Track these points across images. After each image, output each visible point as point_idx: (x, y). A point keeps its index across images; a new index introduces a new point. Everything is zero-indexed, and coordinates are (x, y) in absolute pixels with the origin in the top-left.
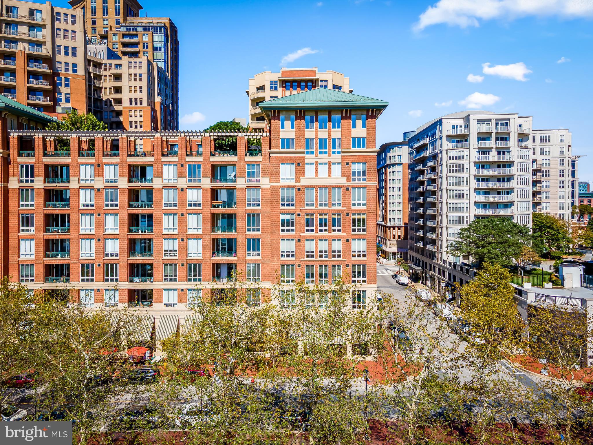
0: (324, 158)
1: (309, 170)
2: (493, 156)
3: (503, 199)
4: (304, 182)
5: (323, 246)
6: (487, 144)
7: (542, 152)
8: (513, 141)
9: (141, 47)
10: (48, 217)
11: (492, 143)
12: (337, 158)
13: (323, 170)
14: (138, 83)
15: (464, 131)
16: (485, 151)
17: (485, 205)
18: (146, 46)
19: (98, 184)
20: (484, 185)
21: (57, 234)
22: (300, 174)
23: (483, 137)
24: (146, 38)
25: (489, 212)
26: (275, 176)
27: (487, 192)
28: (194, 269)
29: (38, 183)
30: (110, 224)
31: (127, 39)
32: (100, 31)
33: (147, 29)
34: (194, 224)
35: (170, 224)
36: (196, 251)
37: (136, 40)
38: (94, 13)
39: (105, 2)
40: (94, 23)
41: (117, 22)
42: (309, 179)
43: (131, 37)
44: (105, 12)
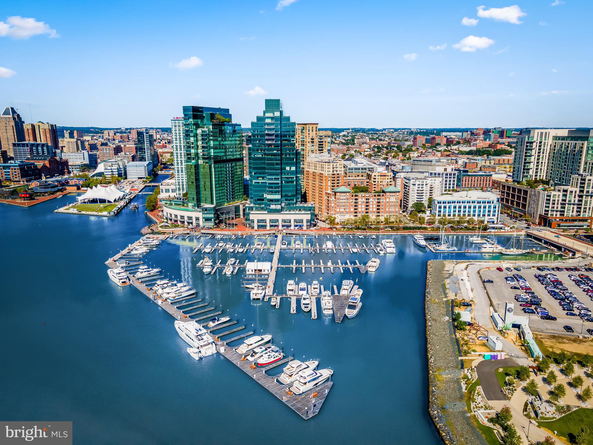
2: (420, 189)
3: (422, 197)
5: (392, 209)
6: (419, 186)
7: (434, 183)
8: (424, 186)
9: (324, 142)
10: (355, 205)
11: (421, 186)
15: (415, 183)
16: (419, 188)
17: (418, 198)
18: (325, 142)
20: (418, 194)
21: (356, 208)
22: (389, 200)
23: (419, 185)
24: (325, 140)
25: (419, 200)
26: (386, 200)
27: (419, 196)
28: (374, 212)
29: (354, 201)
30: (363, 206)
31: (320, 140)
32: (311, 137)
33: (326, 136)
34: (374, 206)
35: (371, 206)
36: (374, 210)
37: (322, 140)
38: (309, 131)
39: (312, 127)
40: (309, 134)
41: (316, 134)
42: (391, 200)
43: (321, 139)
44: (312, 131)
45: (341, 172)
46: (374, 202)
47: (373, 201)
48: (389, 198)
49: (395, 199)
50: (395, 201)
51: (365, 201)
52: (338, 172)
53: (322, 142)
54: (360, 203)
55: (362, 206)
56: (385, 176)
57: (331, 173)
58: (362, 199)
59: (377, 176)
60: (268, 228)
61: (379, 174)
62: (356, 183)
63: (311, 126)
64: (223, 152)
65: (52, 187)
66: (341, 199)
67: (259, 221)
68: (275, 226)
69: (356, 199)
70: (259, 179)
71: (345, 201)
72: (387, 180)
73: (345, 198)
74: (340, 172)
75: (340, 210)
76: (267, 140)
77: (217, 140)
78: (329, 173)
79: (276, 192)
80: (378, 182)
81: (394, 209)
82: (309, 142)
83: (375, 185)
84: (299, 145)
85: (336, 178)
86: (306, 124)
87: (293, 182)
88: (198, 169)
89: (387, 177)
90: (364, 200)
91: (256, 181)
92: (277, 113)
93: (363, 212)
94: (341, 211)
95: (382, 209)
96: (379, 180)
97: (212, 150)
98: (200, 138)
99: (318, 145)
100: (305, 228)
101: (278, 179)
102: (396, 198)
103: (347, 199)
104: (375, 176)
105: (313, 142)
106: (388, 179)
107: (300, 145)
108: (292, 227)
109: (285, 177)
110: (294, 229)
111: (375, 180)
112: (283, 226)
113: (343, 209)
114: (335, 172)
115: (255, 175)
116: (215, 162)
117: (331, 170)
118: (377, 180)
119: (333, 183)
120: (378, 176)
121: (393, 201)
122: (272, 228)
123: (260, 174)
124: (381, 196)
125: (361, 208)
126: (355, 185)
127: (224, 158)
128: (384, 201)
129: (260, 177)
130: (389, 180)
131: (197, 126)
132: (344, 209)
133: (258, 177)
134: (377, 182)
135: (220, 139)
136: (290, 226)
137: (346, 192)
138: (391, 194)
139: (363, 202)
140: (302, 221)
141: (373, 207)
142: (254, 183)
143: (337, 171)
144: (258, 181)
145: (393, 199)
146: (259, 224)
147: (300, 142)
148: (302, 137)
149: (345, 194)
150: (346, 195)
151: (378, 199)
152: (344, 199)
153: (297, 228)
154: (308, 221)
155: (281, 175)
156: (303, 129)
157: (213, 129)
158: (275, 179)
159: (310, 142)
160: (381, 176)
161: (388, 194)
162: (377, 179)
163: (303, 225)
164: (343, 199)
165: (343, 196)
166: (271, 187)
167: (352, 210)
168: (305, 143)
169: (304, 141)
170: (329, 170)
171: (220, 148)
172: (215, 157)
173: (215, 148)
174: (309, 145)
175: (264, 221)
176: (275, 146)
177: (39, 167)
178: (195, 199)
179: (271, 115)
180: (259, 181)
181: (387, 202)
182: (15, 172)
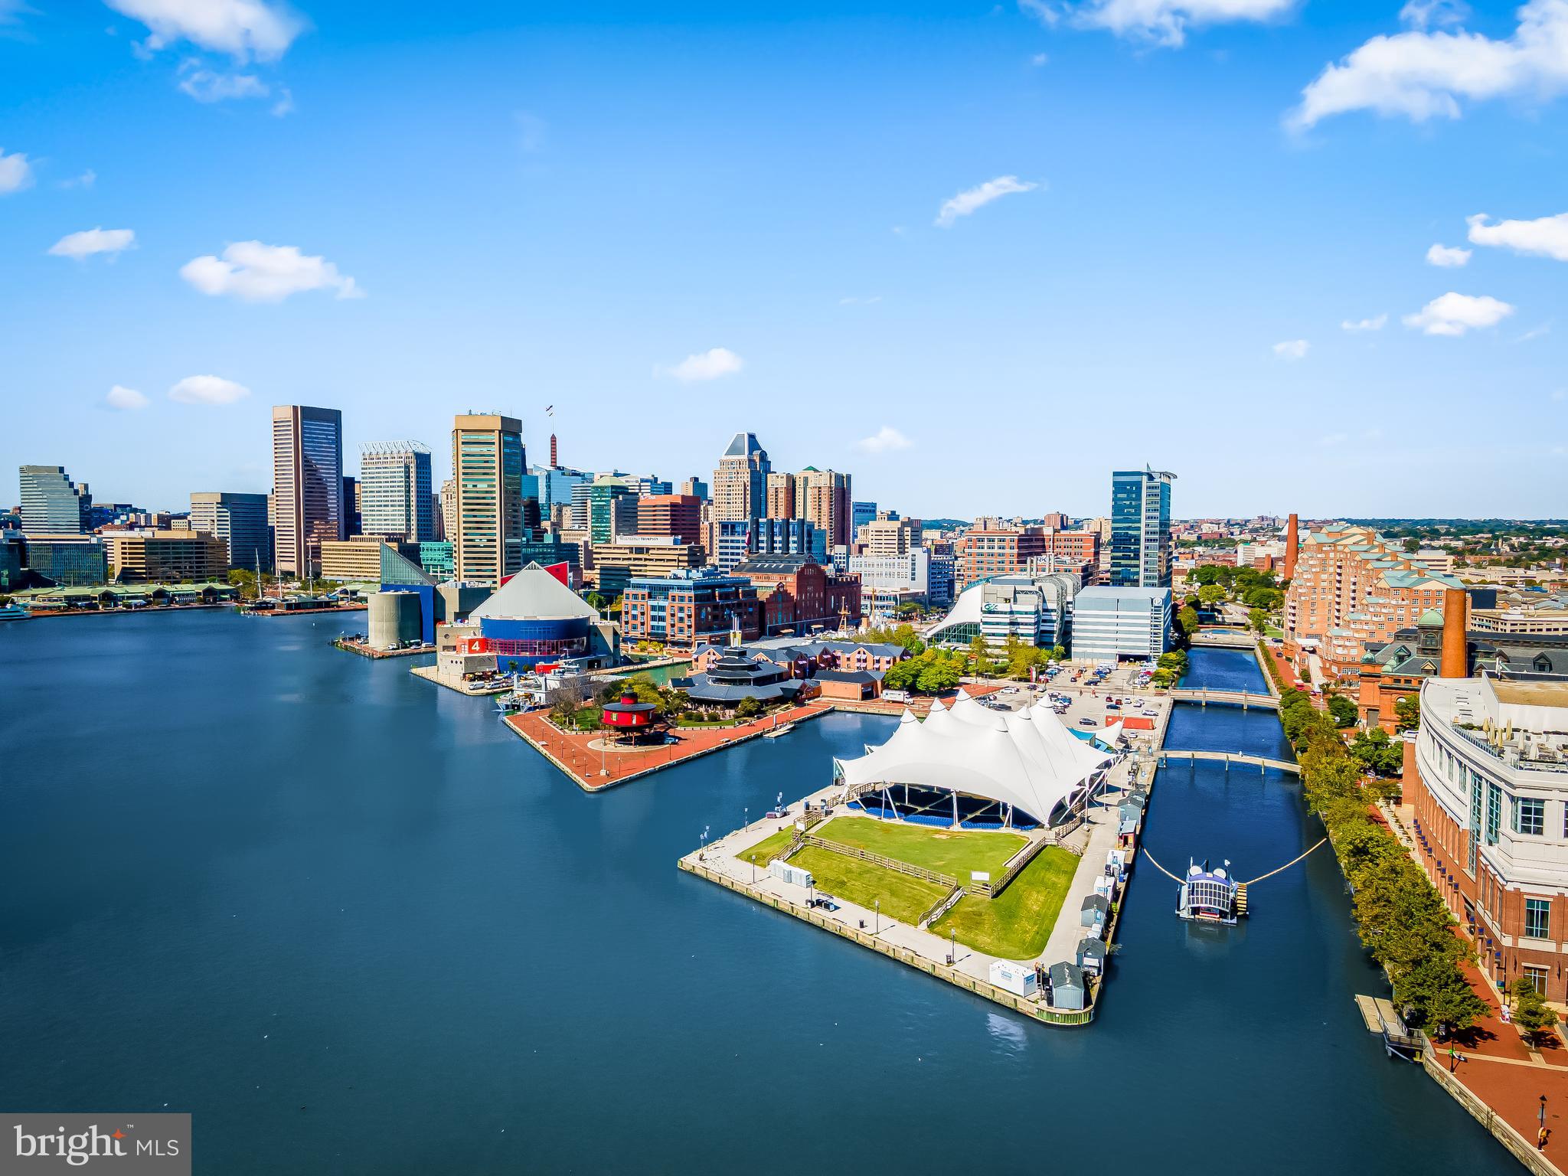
65: (761, 682)
177: (763, 595)
182: (681, 609)
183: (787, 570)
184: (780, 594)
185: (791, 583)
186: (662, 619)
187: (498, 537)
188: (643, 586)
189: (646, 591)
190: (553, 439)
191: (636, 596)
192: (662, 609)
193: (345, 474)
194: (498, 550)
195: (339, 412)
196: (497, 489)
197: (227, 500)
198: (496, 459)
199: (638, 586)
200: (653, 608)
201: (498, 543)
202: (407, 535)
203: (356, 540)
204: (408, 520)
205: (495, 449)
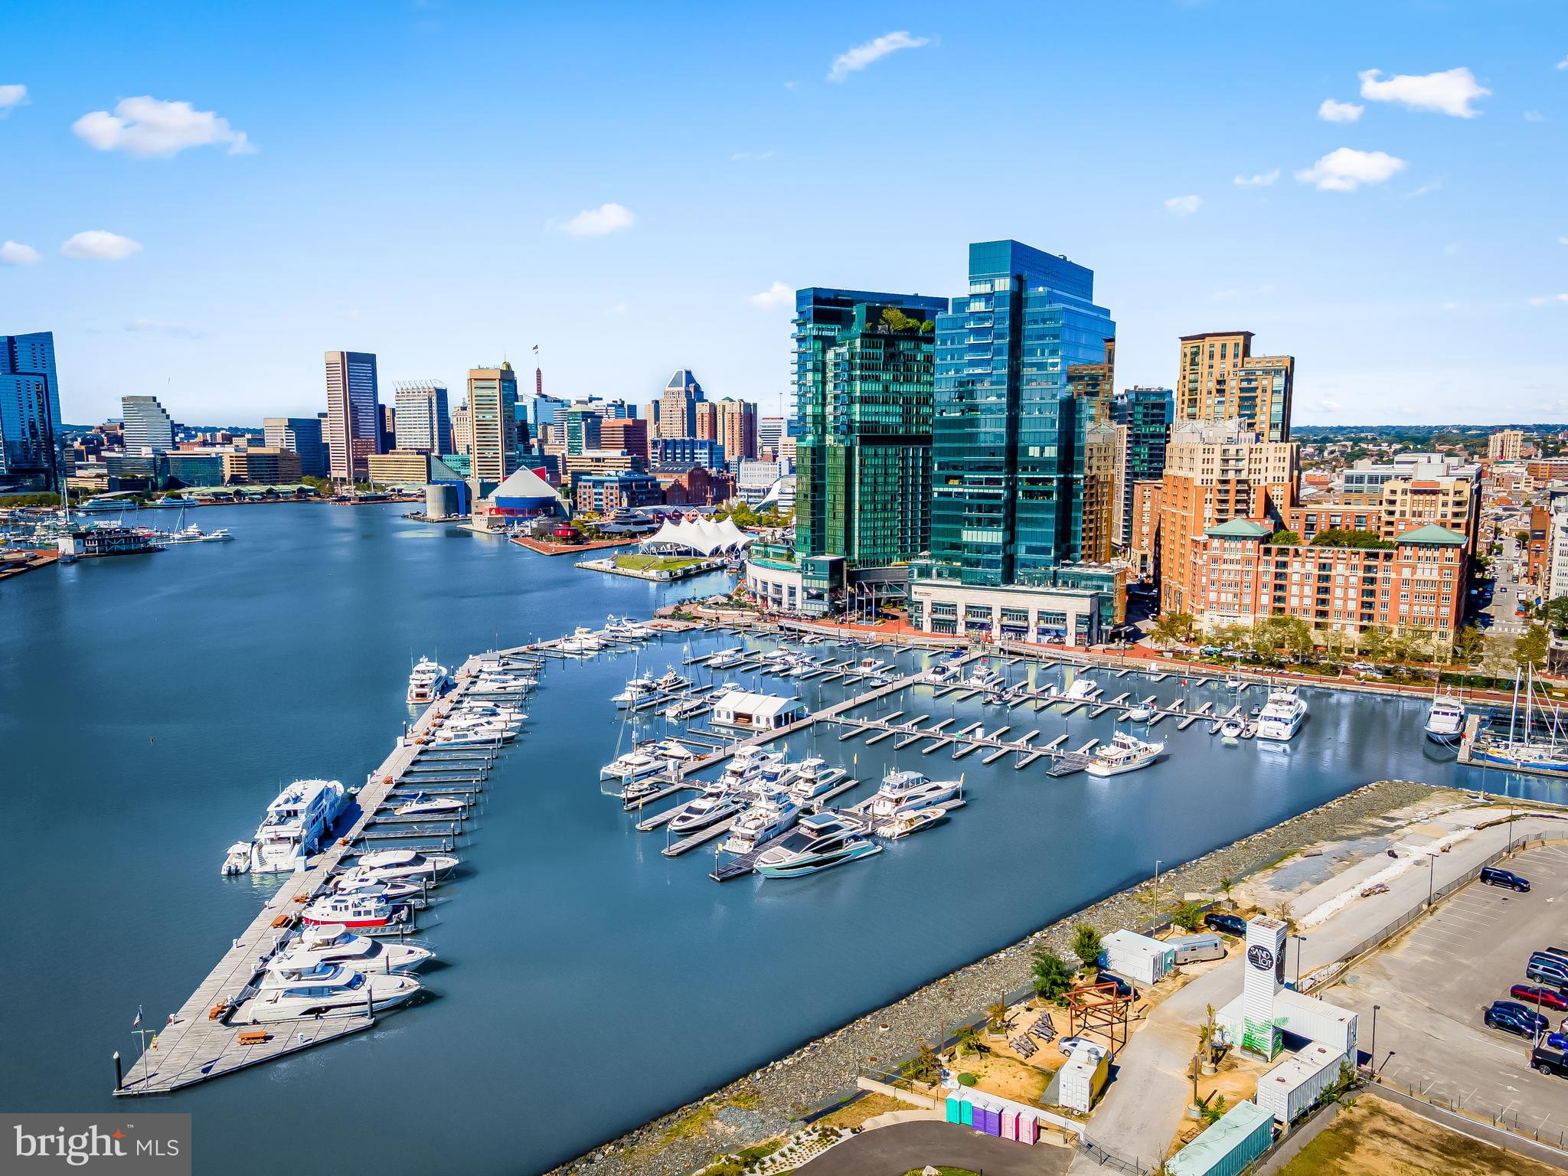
0: (1427, 566)
1: (1419, 571)
4: (1415, 577)
5: (1424, 608)
9: (1259, 391)
10: (1276, 585)
12: (1436, 566)
13: (1427, 572)
14: (1282, 464)
18: (1264, 391)
19: (1303, 571)
21: (1279, 593)
22: (1414, 573)
24: (1265, 382)
26: (1400, 573)
28: (1350, 614)
29: (1273, 569)
30: (1307, 590)
31: (1245, 384)
32: (1216, 375)
33: (1266, 372)
34: (1352, 593)
35: (1339, 593)
36: (1352, 606)
37: (1254, 384)
38: (1211, 356)
39: (1224, 346)
40: (1211, 367)
41: (1235, 366)
42: (1419, 575)
43: (1249, 381)
44: (1223, 356)
45: (1257, 477)
46: (1353, 580)
47: (1347, 573)
48: (1414, 568)
49: (1435, 572)
50: (1438, 578)
51: (1316, 572)
52: (1244, 476)
53: (1254, 389)
54: (1296, 578)
55: (1302, 591)
56: (1434, 493)
57: (1217, 475)
58: (1303, 564)
59: (1399, 492)
60: (961, 629)
61: (1408, 486)
62: (1338, 520)
63: (1218, 342)
64: (896, 414)
66: (1225, 562)
67: (936, 607)
68: (983, 626)
69: (1284, 565)
70: (951, 482)
71: (1239, 567)
72: (1441, 509)
73: (1238, 557)
74: (1252, 477)
75: (1219, 598)
76: (973, 364)
77: (877, 379)
78: (1209, 477)
79: (993, 522)
80: (1403, 513)
81: (1433, 609)
82: (1210, 393)
83: (1391, 523)
84: (1183, 403)
85: (1232, 493)
86: (1202, 337)
87: (1049, 494)
88: (823, 459)
89: (1441, 498)
90: (1311, 568)
91: (941, 489)
92: (1002, 280)
93: (1306, 611)
94: (1223, 600)
95: (1384, 605)
96: (1407, 509)
97: (857, 408)
98: (830, 375)
99: (1236, 401)
100: (1070, 640)
101: (998, 482)
102: (1441, 569)
103: (1248, 562)
104: (1394, 492)
105: (1221, 392)
106: (1445, 504)
107: (1186, 402)
108: (1032, 636)
109: (1028, 480)
110: (1039, 640)
111: (1391, 508)
112: (1004, 628)
113: (1230, 596)
114: (1231, 475)
115: (941, 472)
116: (865, 441)
117: (1217, 466)
118: (1397, 508)
119: (1220, 511)
120: (1404, 492)
121: (1427, 576)
122: (973, 632)
123: (955, 468)
124: (1381, 556)
125: (1301, 597)
126: (1333, 526)
127: (901, 431)
128: (1393, 575)
129: (955, 478)
130: (1451, 509)
131: (829, 342)
132: (1235, 595)
133: (948, 478)
134: (1397, 515)
135: (886, 376)
136: (1024, 630)
137: (1245, 538)
138: (1421, 553)
139: (1308, 576)
140: (1061, 617)
141: (1346, 595)
142: (936, 495)
143: (1238, 471)
144: (946, 490)
145: (1428, 572)
146: (936, 616)
147: (1187, 393)
148: (1192, 377)
149: (1239, 545)
150: (1244, 549)
151: (1368, 569)
152: (1238, 562)
153: (1048, 638)
154: (1080, 619)
155: (1014, 471)
156: (1196, 354)
157: (862, 347)
158: (989, 481)
159: (1214, 392)
160: (1415, 492)
161: (1408, 552)
162: (1398, 503)
163: (1065, 631)
164: (1232, 562)
165: (1235, 551)
166: (980, 508)
167: (1265, 600)
168: (1198, 397)
169: (1196, 389)
170: (1210, 466)
171: (885, 402)
172: (865, 427)
173: (865, 400)
174: (1209, 402)
175: (952, 608)
176: (992, 383)
177: (664, 487)
178: (809, 541)
179: (985, 288)
180: (950, 490)
181: (1406, 582)
182: (611, 494)
183: (683, 471)
184: (677, 486)
185: (684, 480)
186: (601, 500)
187: (500, 451)
188: (589, 481)
189: (591, 484)
190: (539, 372)
191: (585, 487)
192: (601, 494)
193: (380, 402)
194: (500, 459)
195: (374, 356)
196: (499, 419)
197: (293, 424)
198: (498, 398)
199: (585, 481)
200: (596, 494)
201: (500, 455)
202: (432, 450)
203: (393, 453)
204: (432, 438)
205: (497, 392)
